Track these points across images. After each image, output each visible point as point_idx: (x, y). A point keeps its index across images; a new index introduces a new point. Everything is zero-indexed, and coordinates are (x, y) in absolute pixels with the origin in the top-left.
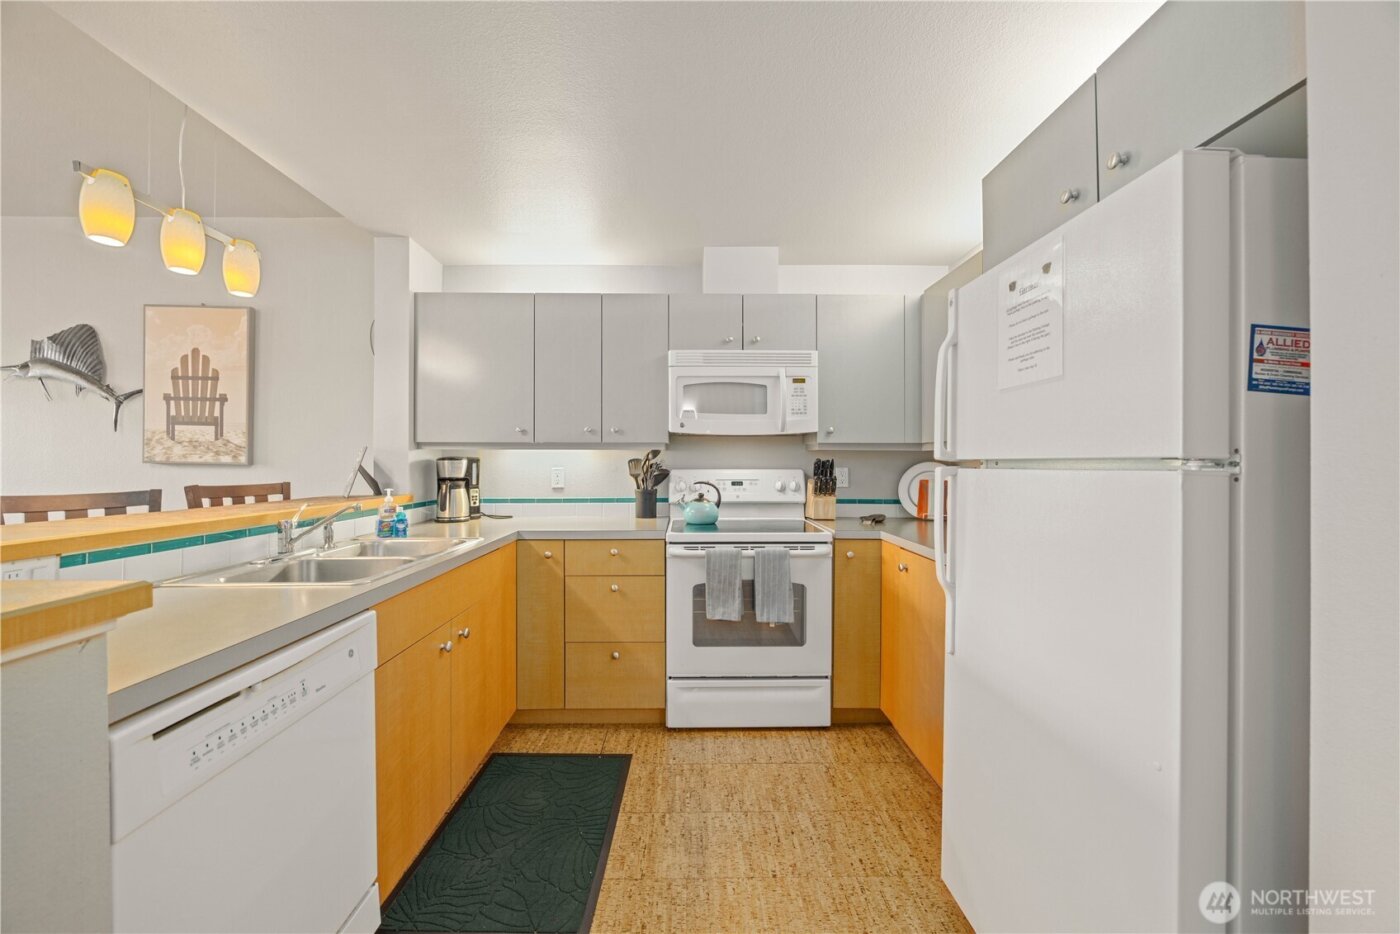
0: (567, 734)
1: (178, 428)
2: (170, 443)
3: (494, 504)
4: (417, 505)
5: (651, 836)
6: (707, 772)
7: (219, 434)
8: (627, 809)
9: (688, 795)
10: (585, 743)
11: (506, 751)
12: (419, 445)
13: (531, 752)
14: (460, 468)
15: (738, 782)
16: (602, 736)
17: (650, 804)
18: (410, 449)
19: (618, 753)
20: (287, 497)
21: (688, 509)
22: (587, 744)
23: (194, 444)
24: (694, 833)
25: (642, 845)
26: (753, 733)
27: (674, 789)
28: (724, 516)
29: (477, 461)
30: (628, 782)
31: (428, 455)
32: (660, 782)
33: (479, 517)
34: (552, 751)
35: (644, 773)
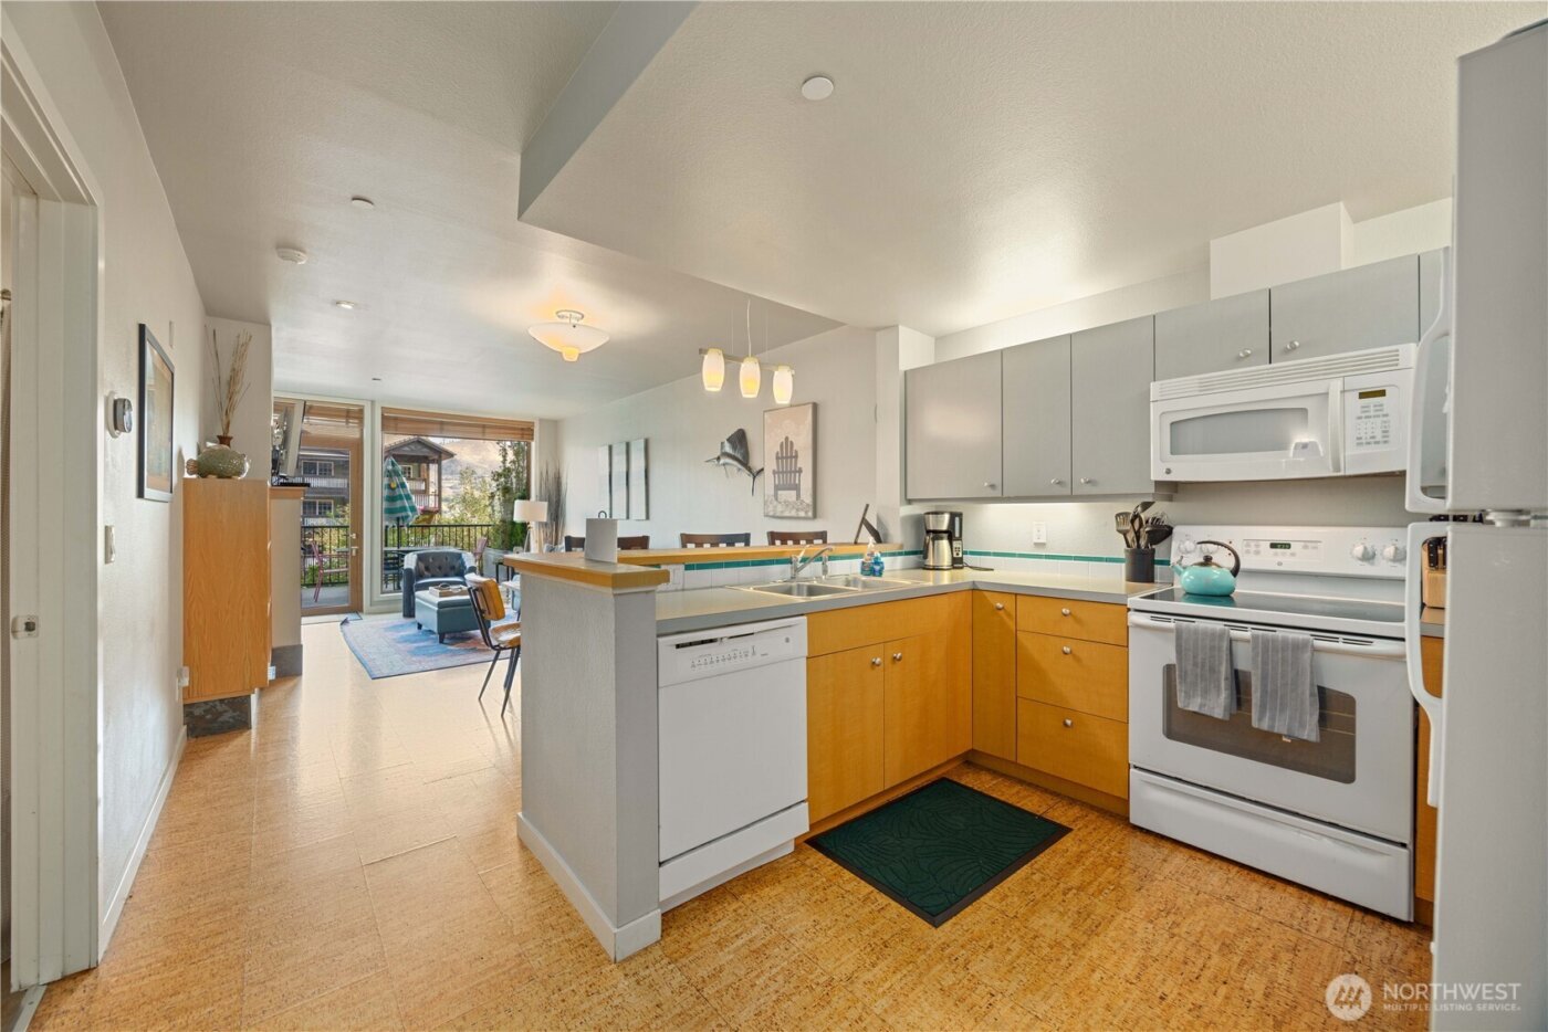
0: (1017, 788)
1: (780, 492)
2: (775, 503)
3: (978, 557)
4: (907, 553)
5: (1045, 896)
6: (1152, 881)
7: (798, 496)
8: (1036, 866)
9: (1112, 887)
10: (1030, 801)
11: (956, 779)
12: (910, 502)
13: (976, 788)
14: (943, 521)
15: (1188, 907)
16: (1051, 803)
17: (1061, 874)
18: (901, 505)
19: (1058, 822)
20: (825, 542)
21: (1186, 574)
22: (1032, 803)
23: (787, 504)
24: (1093, 917)
25: (1031, 897)
26: (1253, 875)
27: (1097, 876)
28: (1242, 588)
29: (960, 515)
30: (1053, 847)
31: (917, 509)
32: (1087, 863)
33: (961, 568)
34: (994, 795)
35: (1075, 849)
